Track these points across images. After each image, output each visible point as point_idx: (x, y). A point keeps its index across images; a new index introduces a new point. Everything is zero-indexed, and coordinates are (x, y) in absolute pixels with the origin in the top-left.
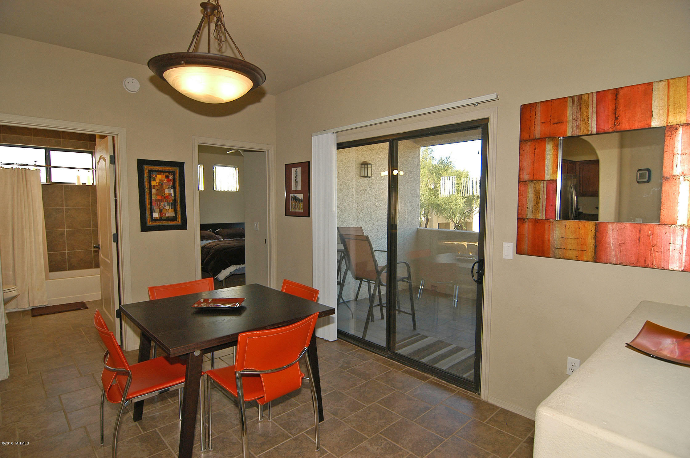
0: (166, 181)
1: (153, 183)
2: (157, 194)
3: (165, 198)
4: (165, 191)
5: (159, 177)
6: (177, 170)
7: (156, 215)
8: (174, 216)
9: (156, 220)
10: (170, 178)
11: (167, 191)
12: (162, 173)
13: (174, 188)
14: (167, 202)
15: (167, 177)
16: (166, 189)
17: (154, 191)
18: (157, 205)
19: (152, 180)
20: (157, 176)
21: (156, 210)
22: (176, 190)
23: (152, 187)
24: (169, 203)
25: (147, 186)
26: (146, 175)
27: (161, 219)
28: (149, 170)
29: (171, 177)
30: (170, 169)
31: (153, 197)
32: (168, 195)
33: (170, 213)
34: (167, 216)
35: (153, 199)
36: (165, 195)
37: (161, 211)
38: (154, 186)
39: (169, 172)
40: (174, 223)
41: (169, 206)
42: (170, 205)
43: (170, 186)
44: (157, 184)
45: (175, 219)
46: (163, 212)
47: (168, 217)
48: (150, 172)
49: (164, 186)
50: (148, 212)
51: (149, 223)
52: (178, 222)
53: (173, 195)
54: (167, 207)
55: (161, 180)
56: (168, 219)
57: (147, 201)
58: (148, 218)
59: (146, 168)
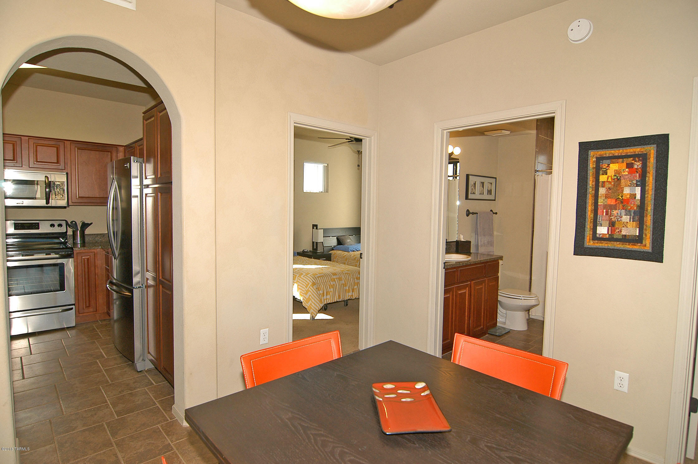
0: (627, 173)
1: (603, 178)
2: (607, 197)
3: (624, 203)
4: (623, 191)
5: (614, 167)
6: (652, 151)
7: (602, 230)
8: (637, 234)
9: (602, 239)
10: (636, 167)
11: (627, 191)
12: (621, 160)
13: (642, 184)
14: (626, 210)
15: (629, 166)
16: (626, 186)
17: (602, 191)
18: (607, 214)
19: (601, 172)
20: (611, 165)
21: (603, 222)
22: (647, 188)
23: (600, 184)
24: (630, 211)
25: (591, 183)
26: (591, 165)
27: (610, 238)
28: (597, 158)
29: (638, 165)
30: (637, 150)
31: (601, 201)
32: (628, 196)
33: (632, 230)
34: (624, 233)
35: (599, 204)
36: (622, 197)
37: (612, 224)
38: (604, 182)
39: (634, 156)
40: (637, 247)
41: (629, 217)
42: (631, 215)
43: (635, 182)
44: (610, 180)
45: (639, 239)
46: (616, 226)
47: (625, 235)
48: (599, 160)
49: (623, 181)
50: (589, 225)
51: (589, 243)
52: (645, 246)
53: (638, 197)
54: (625, 218)
55: (617, 172)
56: (625, 239)
57: (590, 208)
58: (588, 233)
59: (593, 155)
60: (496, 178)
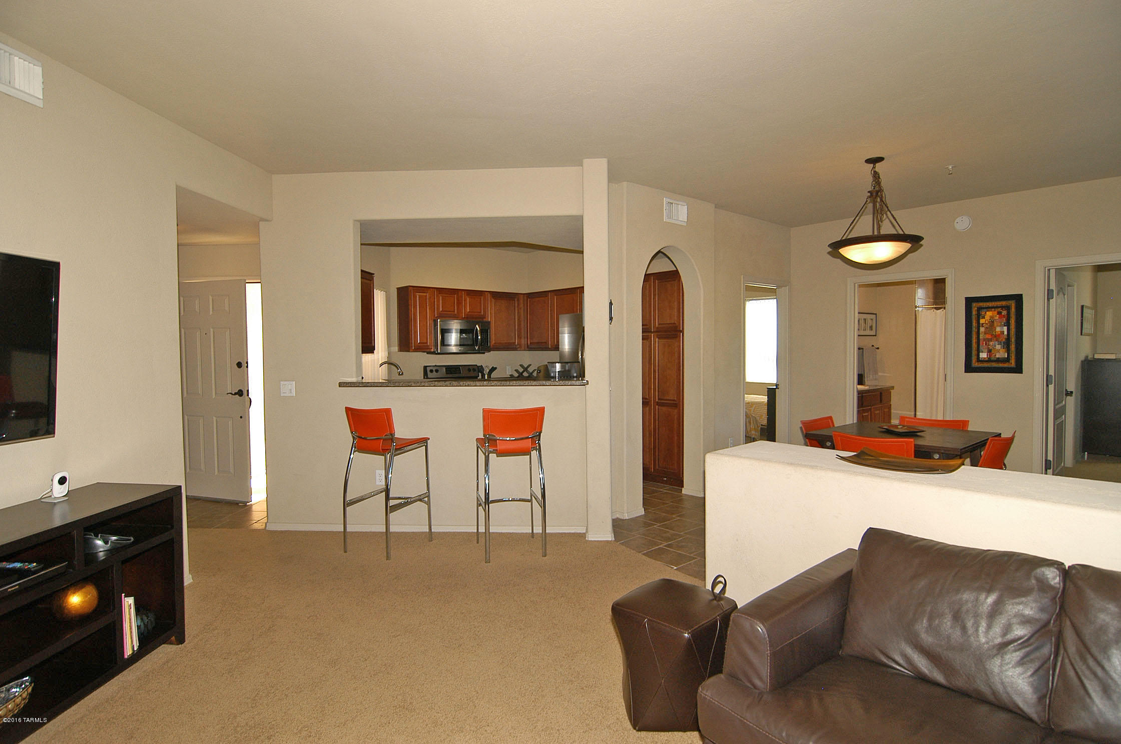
0: (997, 318)
1: (982, 321)
2: (985, 333)
3: (997, 337)
4: (995, 329)
5: (989, 314)
6: (1013, 304)
7: (983, 355)
8: (1006, 357)
9: (983, 361)
10: (1003, 314)
11: (998, 329)
12: (993, 310)
13: (1008, 325)
14: (998, 341)
15: (999, 313)
16: (997, 326)
17: (982, 329)
18: (986, 344)
19: (981, 317)
20: (987, 313)
21: (984, 350)
22: (1011, 327)
23: (981, 325)
24: (1001, 343)
25: (974, 324)
26: (974, 313)
27: (989, 360)
28: (978, 308)
29: (1004, 313)
30: (1004, 303)
31: (981, 336)
32: (999, 333)
33: (1002, 354)
34: (997, 356)
35: (981, 338)
36: (995, 333)
37: (990, 351)
38: (983, 324)
39: (1002, 307)
40: (1006, 365)
41: (1000, 346)
42: (1001, 345)
43: (1003, 323)
44: (987, 322)
45: (1007, 360)
46: (993, 352)
47: (999, 358)
48: (979, 309)
49: (995, 323)
50: (974, 352)
51: (975, 364)
52: (1011, 364)
53: (1006, 333)
54: (998, 347)
55: (991, 317)
56: (998, 360)
57: (974, 341)
58: (974, 358)
59: (975, 306)
60: (876, 314)
